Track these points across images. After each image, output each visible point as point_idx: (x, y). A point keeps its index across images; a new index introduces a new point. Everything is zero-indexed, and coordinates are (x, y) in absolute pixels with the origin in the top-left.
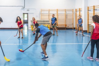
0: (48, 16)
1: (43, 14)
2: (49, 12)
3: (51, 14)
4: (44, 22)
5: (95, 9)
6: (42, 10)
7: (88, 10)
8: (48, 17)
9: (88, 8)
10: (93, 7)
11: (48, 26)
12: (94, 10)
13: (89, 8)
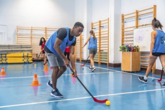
0: (30, 39)
1: (20, 35)
2: (32, 32)
3: (34, 35)
4: (22, 48)
5: (102, 26)
6: (18, 29)
7: (92, 28)
8: (30, 41)
9: (92, 24)
10: (98, 24)
11: (29, 55)
12: (100, 27)
13: (94, 25)
